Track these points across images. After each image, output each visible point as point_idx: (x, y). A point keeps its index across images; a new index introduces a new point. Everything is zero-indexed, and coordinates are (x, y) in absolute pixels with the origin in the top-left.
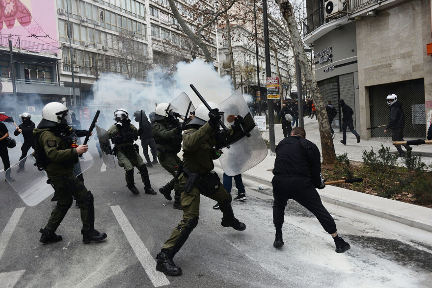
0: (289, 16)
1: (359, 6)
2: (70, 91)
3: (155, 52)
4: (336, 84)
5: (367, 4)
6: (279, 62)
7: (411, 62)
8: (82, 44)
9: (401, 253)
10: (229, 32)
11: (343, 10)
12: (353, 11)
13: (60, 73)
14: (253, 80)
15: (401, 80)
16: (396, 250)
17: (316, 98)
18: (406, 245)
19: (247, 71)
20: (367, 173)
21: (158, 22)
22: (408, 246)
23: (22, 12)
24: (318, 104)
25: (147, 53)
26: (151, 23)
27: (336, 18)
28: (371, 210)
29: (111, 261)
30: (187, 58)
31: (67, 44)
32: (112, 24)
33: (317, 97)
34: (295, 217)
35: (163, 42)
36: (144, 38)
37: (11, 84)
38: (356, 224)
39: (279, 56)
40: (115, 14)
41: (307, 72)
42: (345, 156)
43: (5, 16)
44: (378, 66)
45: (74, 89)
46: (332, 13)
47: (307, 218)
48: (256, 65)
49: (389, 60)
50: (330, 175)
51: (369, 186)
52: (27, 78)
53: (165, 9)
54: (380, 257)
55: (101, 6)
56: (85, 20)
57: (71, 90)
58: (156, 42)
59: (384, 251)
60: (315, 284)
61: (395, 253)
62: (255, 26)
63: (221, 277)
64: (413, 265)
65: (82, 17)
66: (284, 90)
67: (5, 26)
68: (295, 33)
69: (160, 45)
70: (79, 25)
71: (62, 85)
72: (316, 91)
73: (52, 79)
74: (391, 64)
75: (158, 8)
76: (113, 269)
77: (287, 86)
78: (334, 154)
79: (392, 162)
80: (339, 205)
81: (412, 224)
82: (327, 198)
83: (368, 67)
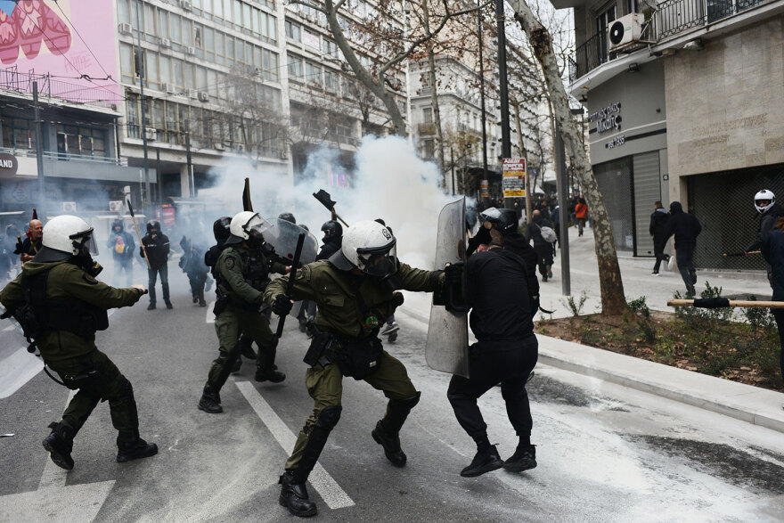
0: (545, 54)
1: (670, 31)
2: (139, 175)
3: (295, 105)
4: (627, 171)
5: (685, 27)
6: (523, 125)
7: (764, 133)
8: (162, 88)
9: (733, 465)
10: (433, 72)
11: (642, 38)
12: (660, 39)
13: (120, 141)
14: (474, 159)
15: (745, 166)
16: (724, 461)
17: (591, 199)
18: (741, 453)
19: (462, 142)
20: (681, 334)
21: (300, 48)
22: (744, 455)
23: (54, 29)
24: (595, 210)
25: (280, 105)
26: (288, 51)
27: (628, 52)
28: (685, 395)
29: (253, 469)
30: (354, 115)
31: (136, 88)
32: (217, 53)
33: (594, 197)
34: (554, 405)
35: (309, 87)
36: (274, 77)
37: (34, 161)
38: (659, 419)
39: (524, 115)
40: (223, 33)
41: (576, 151)
42: (641, 302)
43: (22, 36)
44: (704, 140)
45: (147, 171)
46: (621, 43)
47: (575, 407)
48: (479, 129)
49: (723, 128)
50: (615, 335)
51: (685, 355)
52: (61, 149)
53: (313, 26)
54: (697, 470)
55: (197, 19)
56: (168, 44)
57: (141, 172)
58: (297, 87)
59: (703, 462)
60: (590, 509)
61: (722, 466)
62: (481, 61)
63: (437, 496)
64: (751, 484)
65: (163, 39)
66: (531, 176)
67: (21, 54)
68: (556, 84)
69: (304, 92)
70: (156, 53)
71: (125, 162)
72: (591, 186)
73: (106, 151)
74: (727, 136)
75: (301, 24)
76: (259, 481)
77: (535, 169)
78: (623, 299)
79: (724, 314)
80: (631, 386)
81: (754, 420)
82: (609, 375)
83: (685, 140)
